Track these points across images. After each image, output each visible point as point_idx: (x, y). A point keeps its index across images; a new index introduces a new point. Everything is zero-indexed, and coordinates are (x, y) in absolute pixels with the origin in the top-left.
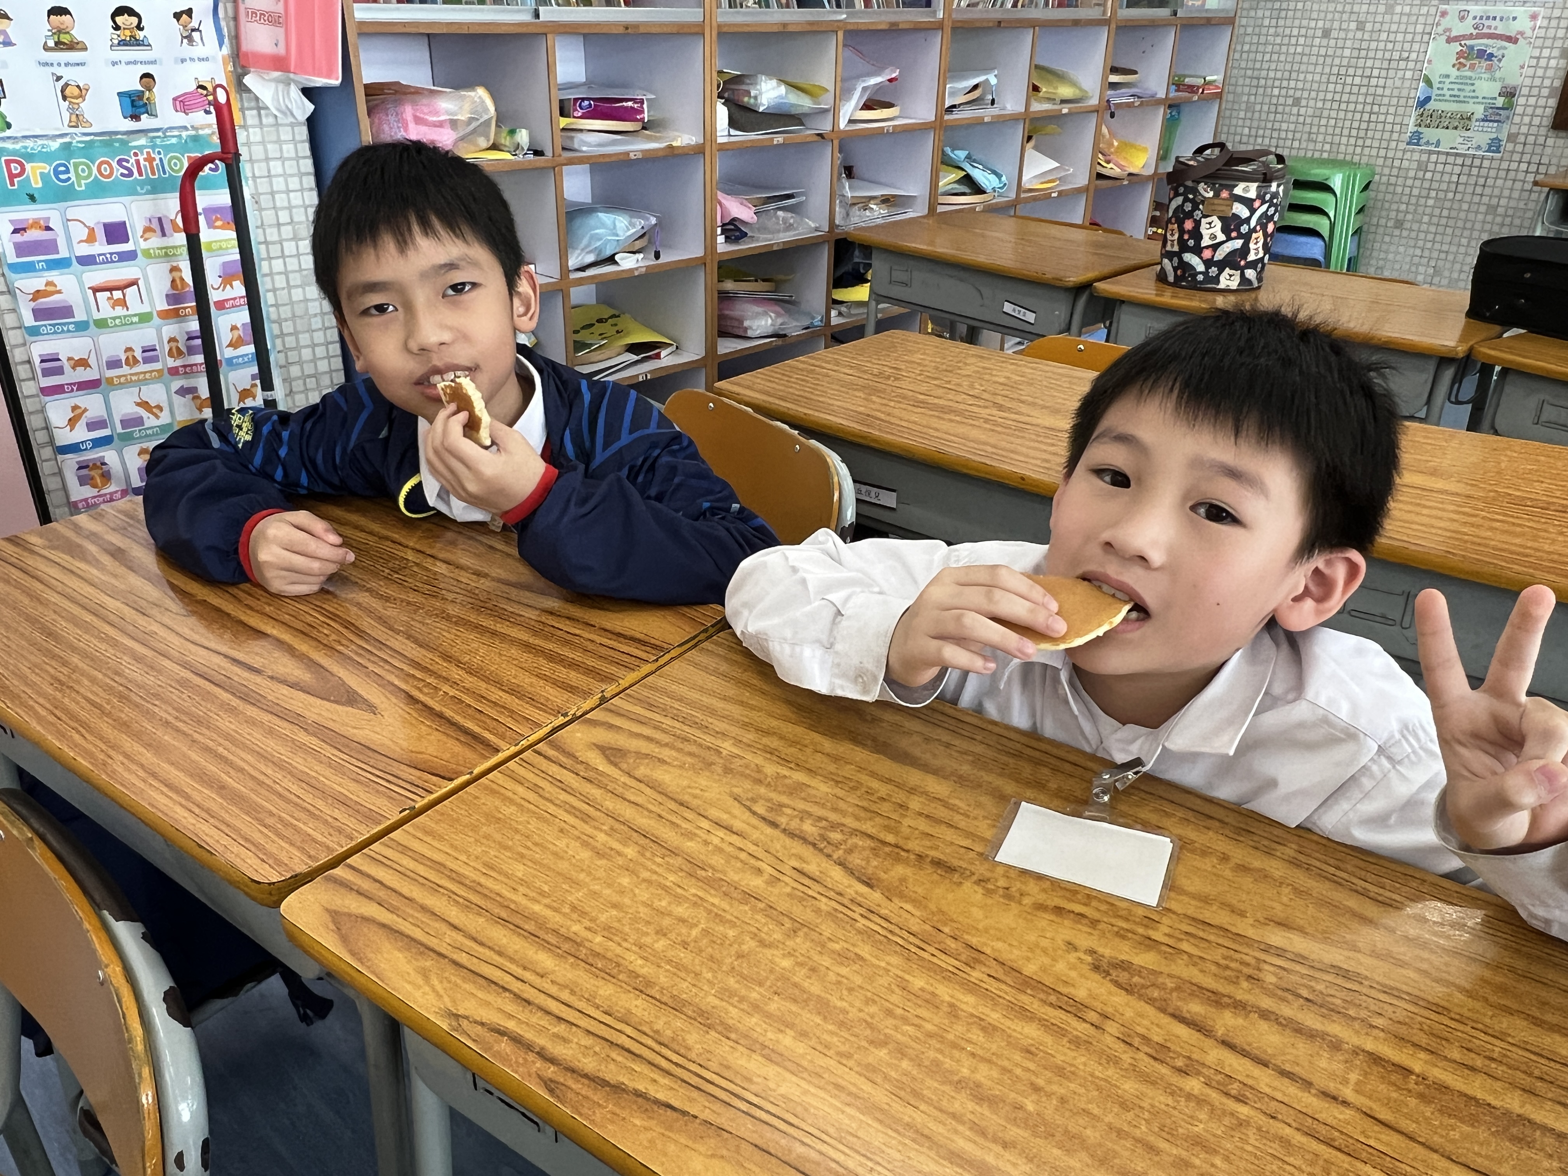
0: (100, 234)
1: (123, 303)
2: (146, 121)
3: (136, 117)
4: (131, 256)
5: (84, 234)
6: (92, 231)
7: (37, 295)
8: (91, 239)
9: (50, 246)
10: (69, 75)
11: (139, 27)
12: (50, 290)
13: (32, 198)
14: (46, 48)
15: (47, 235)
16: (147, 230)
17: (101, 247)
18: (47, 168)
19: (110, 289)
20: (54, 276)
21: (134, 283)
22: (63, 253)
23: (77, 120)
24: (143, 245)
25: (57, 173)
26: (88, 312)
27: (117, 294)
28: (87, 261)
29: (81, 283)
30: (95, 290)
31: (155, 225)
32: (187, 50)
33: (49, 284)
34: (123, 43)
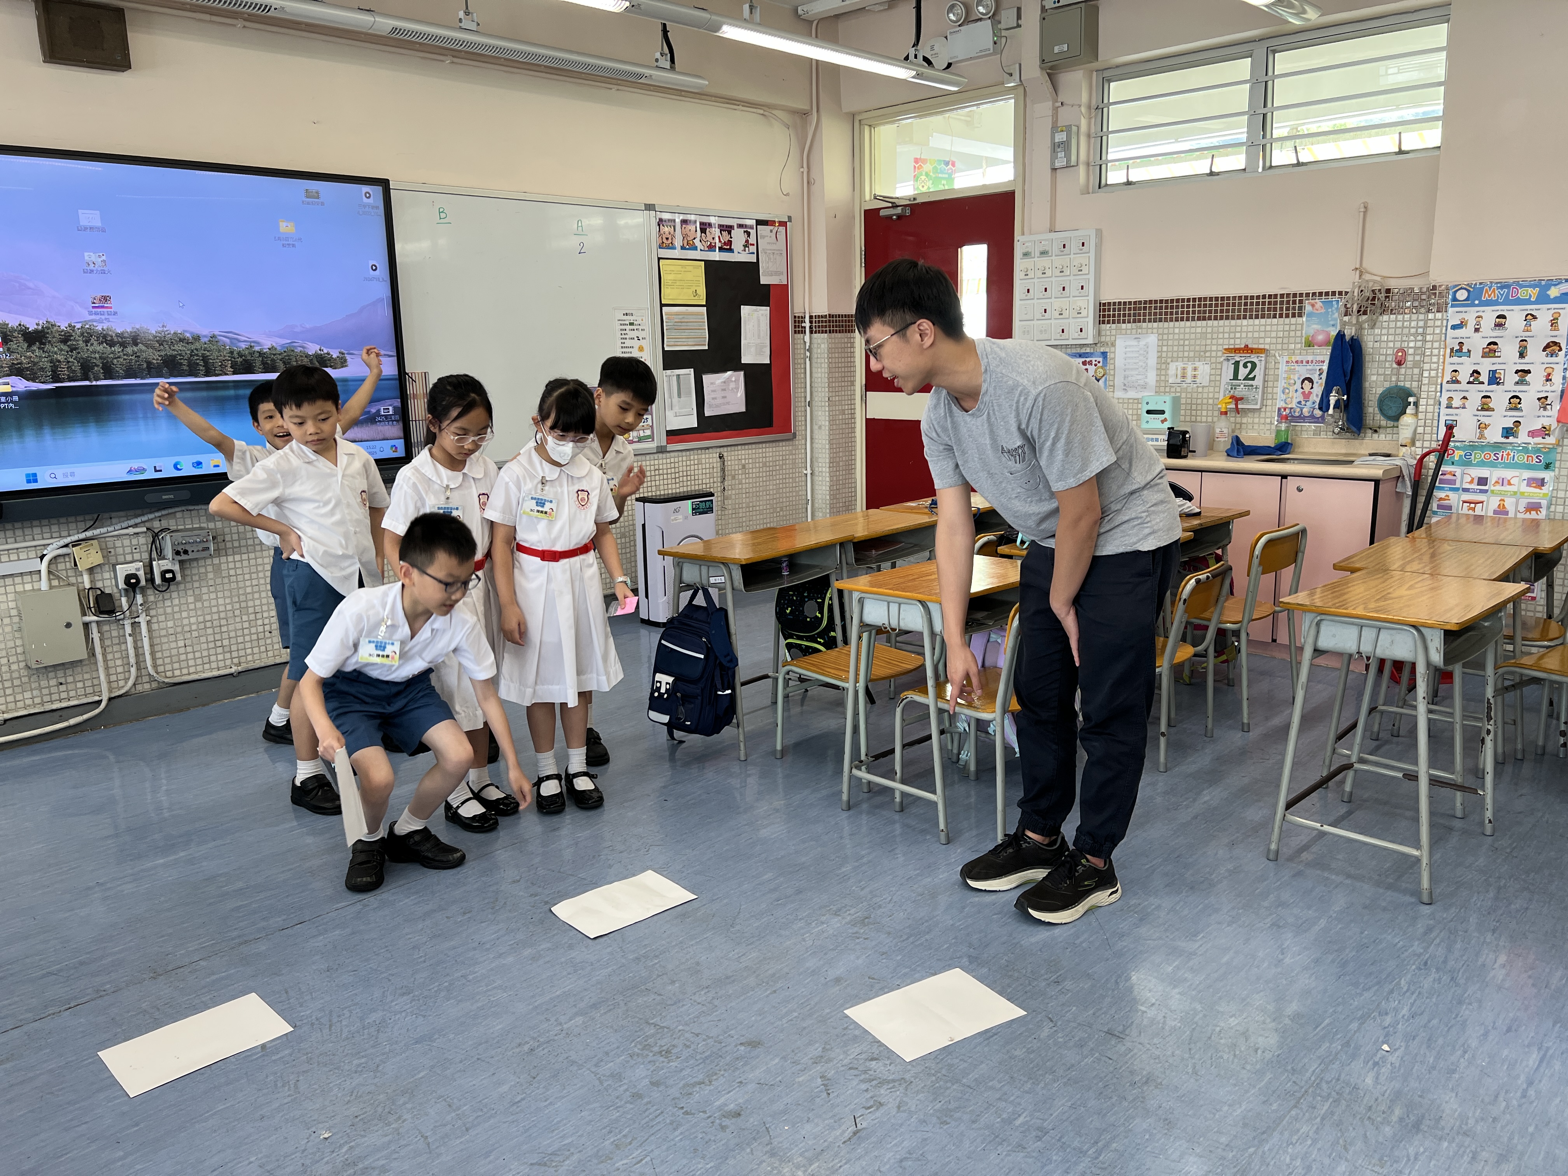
0: (1476, 481)
1: (1474, 509)
2: (1511, 439)
3: (1507, 438)
4: (1486, 491)
5: (1469, 479)
6: (1473, 479)
7: (1441, 499)
8: (1471, 482)
9: (1453, 482)
10: (1483, 419)
11: (1519, 403)
12: (1447, 498)
13: (1453, 463)
14: (1478, 410)
15: (1454, 478)
16: (1497, 482)
17: (1474, 486)
18: (1463, 453)
19: (1470, 503)
20: (1451, 494)
21: (1482, 502)
22: (1458, 485)
23: (1482, 436)
24: (1492, 488)
25: (1465, 455)
26: (1457, 510)
27: (1472, 505)
28: (1466, 490)
29: (1459, 498)
30: (1464, 502)
31: (1501, 481)
32: (1542, 411)
33: (1448, 496)
34: (1511, 409)
